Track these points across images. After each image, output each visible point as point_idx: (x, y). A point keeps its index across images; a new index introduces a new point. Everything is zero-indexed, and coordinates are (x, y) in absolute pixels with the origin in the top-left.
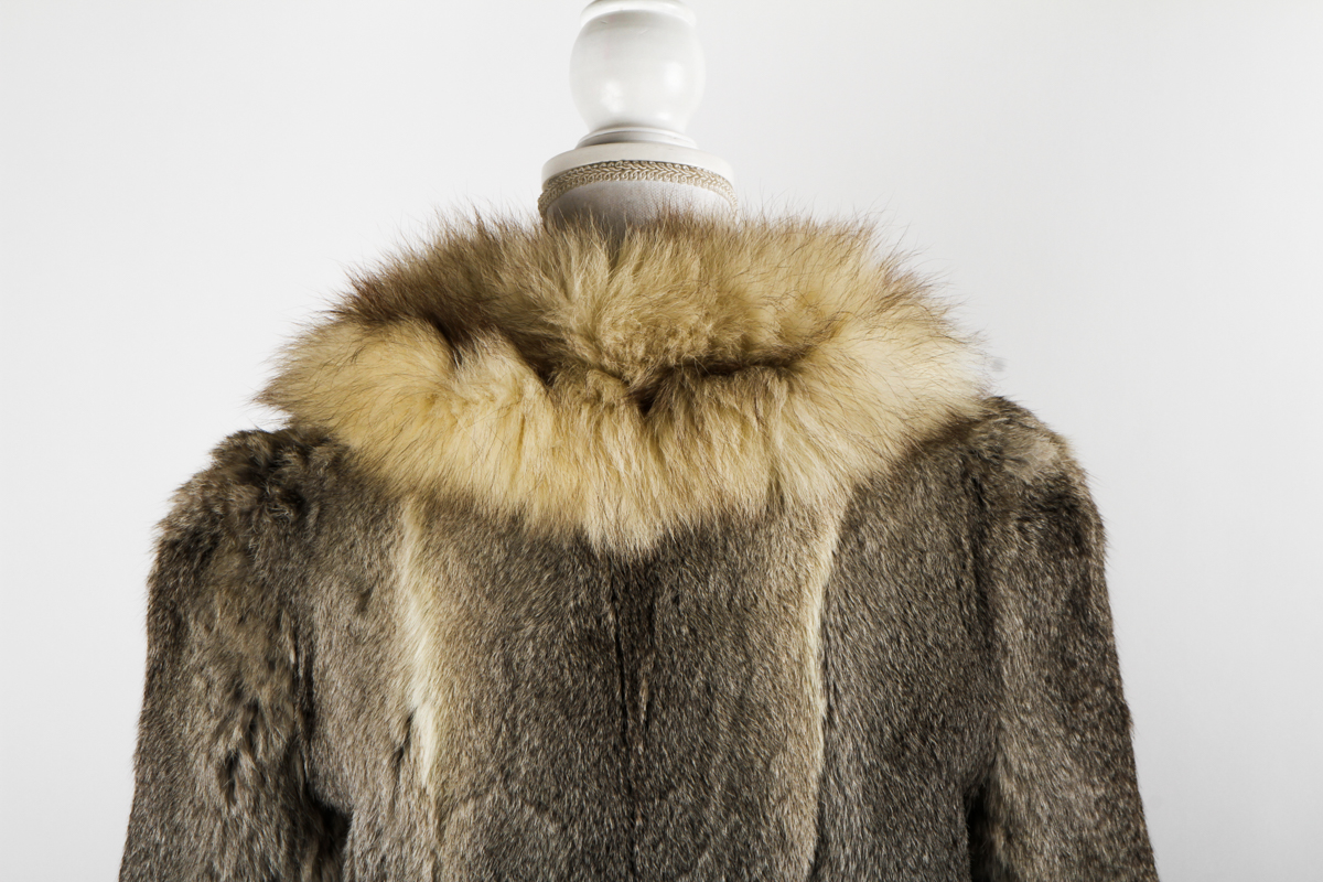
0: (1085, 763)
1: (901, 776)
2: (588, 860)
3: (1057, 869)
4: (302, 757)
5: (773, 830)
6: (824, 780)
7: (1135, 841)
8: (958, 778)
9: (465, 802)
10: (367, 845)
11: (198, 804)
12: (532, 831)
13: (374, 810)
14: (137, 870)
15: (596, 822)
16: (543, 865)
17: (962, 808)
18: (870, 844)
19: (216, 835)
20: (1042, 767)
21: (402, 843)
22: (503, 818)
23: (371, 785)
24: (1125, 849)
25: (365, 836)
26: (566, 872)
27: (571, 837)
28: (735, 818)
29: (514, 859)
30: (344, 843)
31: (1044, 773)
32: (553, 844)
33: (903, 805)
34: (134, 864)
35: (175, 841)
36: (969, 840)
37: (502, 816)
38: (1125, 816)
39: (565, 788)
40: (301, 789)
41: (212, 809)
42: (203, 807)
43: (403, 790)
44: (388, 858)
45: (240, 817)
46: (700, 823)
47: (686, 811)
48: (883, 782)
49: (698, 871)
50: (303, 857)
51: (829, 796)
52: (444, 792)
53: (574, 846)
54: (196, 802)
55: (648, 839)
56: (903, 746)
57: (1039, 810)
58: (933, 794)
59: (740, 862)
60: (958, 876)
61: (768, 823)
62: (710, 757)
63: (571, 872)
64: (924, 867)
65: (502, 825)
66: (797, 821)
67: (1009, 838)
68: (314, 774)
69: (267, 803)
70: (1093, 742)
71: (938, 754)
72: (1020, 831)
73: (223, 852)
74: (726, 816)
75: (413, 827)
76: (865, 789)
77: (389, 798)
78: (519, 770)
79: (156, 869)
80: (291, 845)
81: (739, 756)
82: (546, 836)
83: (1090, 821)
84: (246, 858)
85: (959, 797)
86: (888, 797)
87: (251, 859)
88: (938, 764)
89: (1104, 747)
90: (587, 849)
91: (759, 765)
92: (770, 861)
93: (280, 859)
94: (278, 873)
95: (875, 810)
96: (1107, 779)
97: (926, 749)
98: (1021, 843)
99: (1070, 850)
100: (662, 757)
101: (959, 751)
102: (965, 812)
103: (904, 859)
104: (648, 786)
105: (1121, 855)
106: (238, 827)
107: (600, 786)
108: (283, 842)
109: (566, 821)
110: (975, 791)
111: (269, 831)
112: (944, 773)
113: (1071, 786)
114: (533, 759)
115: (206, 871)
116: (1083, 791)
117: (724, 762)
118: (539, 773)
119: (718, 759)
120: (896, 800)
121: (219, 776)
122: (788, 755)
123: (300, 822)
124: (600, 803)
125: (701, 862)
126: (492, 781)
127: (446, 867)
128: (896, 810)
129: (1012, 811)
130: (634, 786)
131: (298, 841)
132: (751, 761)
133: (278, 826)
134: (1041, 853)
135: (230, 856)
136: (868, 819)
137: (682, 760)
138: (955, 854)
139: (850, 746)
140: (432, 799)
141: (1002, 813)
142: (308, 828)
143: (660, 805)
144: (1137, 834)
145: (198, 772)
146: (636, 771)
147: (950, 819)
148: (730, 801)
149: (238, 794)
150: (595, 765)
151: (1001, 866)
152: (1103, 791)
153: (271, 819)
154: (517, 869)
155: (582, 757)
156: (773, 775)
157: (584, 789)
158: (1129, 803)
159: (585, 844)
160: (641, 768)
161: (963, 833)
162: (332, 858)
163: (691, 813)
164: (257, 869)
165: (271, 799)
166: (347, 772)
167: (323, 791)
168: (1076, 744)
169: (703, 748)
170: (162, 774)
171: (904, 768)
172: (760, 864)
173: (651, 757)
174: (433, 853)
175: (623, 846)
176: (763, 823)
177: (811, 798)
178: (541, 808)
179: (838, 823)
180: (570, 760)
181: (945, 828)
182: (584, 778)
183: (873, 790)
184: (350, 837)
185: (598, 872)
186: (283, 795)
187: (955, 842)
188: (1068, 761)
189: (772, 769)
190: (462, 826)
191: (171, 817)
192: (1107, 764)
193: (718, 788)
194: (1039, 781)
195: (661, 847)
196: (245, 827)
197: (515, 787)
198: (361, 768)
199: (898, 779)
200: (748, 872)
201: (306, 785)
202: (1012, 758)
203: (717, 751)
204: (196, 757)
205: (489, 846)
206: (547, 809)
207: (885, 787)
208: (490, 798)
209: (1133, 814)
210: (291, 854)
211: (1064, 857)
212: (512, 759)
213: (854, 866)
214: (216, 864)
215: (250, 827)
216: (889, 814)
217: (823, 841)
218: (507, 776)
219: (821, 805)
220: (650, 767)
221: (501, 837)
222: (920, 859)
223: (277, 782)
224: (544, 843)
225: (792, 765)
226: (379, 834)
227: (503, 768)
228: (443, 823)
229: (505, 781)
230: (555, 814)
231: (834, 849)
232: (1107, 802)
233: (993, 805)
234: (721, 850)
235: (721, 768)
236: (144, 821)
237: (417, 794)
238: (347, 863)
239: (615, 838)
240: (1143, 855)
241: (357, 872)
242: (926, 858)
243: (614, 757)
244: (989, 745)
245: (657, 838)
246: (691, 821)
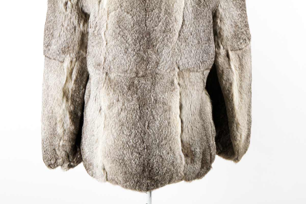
0: (236, 7)
1: (200, 8)
2: (137, 23)
3: (230, 27)
4: (80, 2)
5: (174, 18)
6: (184, 8)
7: (245, 23)
8: (211, 9)
9: (113, 11)
10: (93, 20)
11: (60, 12)
12: (126, 17)
13: (95, 13)
14: (48, 25)
15: (139, 16)
16: (128, 24)
17: (212, 15)
18: (193, 21)
19: (63, 18)
20: (228, 7)
21: (100, 19)
22: (120, 15)
23: (94, 8)
24: (243, 24)
25: (93, 18)
26: (133, 26)
27: (134, 19)
28: (166, 16)
29: (122, 23)
30: (89, 20)
31: (228, 8)
32: (130, 20)
33: (200, 14)
34: (47, 23)
35: (55, 19)
36: (213, 21)
37: (120, 14)
38: (244, 18)
39: (133, 9)
40: (80, 9)
41: (63, 12)
42: (61, 12)
43: (100, 9)
44: (98, 22)
45: (68, 14)
46: (159, 16)
47: (157, 14)
48: (196, 9)
49: (159, 26)
50: (81, 22)
51: (185, 11)
52: (109, 9)
53: (134, 21)
54: (59, 11)
55: (149, 20)
56: (200, 2)
57: (227, 16)
58: (206, 12)
59: (167, 25)
60: (210, 28)
61: (173, 17)
62: (162, 3)
63: (134, 26)
64: (204, 26)
65: (120, 16)
66: (179, 16)
67: (221, 21)
68: (83, 6)
69: (73, 11)
70: (238, 3)
71: (207, 4)
72: (223, 20)
73: (65, 21)
74: (165, 15)
75: (102, 16)
76: (192, 11)
77: (98, 10)
78: (123, 5)
79: (52, 24)
80: (78, 20)
81: (167, 3)
82: (129, 18)
83: (237, 18)
84: (69, 22)
85: (211, 12)
86: (197, 12)
87: (70, 22)
88: (207, 5)
89: (240, 4)
90: (137, 21)
91: (171, 5)
92: (173, 24)
93: (76, 23)
94: (76, 26)
95: (194, 15)
96: (240, 10)
97: (205, 3)
98: (223, 22)
99: (233, 24)
100: (152, 3)
101: (211, 3)
102: (212, 16)
103: (200, 24)
104: (149, 9)
105: (243, 25)
106: (68, 16)
107: (140, 9)
108: (77, 20)
109: (133, 16)
110: (214, 11)
111: (74, 17)
112: (208, 7)
113: (233, 11)
114: (126, 3)
115: (62, 25)
116: (236, 12)
117: (164, 4)
118: (128, 6)
119: (163, 4)
120: (198, 13)
121: (64, 6)
122: (177, 3)
123: (80, 15)
124: (140, 12)
125: (159, 24)
126: (118, 7)
127: (109, 24)
128: (198, 15)
129: (221, 16)
130: (146, 9)
131: (80, 19)
132: (170, 4)
133: (76, 16)
134: (227, 24)
135: (66, 22)
136: (193, 16)
137: (156, 4)
138: (210, 24)
139: (190, 2)
140: (106, 11)
141: (220, 16)
142: (82, 17)
143: (152, 13)
144: (246, 22)
145: (60, 5)
146: (147, 6)
147: (209, 17)
148: (165, 12)
149: (68, 9)
150: (139, 5)
151: (219, 27)
152: (240, 12)
153: (74, 15)
154: (123, 25)
155: (136, 3)
156: (174, 7)
157: (136, 9)
158: (245, 15)
159: (136, 20)
160: (148, 5)
161: (212, 20)
162: (86, 23)
163: (158, 15)
164: (72, 25)
165: (74, 11)
166: (89, 5)
167: (85, 9)
168: (235, 3)
169: (160, 2)
170: (53, 6)
171: (200, 6)
172: (171, 24)
173: (150, 3)
174: (106, 21)
175: (144, 21)
176: (172, 17)
177: (182, 12)
178: (128, 13)
179: (187, 17)
180: (134, 4)
181: (208, 18)
182: (136, 7)
183: (194, 11)
184: (90, 18)
185: (139, 26)
186: (77, 10)
187: (210, 21)
188: (233, 6)
189: (174, 6)
190: (112, 16)
191: (55, 14)
192: (241, 7)
193: (163, 10)
194: (227, 10)
195: (152, 21)
196: (69, 16)
197: (123, 8)
198: (92, 4)
199: (199, 8)
200: (169, 26)
201: (81, 8)
202: (222, 5)
203: (163, 2)
204: (59, 2)
205: (118, 20)
206: (129, 13)
207: (196, 10)
208: (118, 11)
209: (245, 18)
210: (78, 22)
211: (231, 25)
212: (122, 3)
213: (190, 26)
214: (64, 23)
215: (70, 16)
216: (197, 15)
217: (184, 20)
218: (121, 6)
219: (183, 13)
220: (150, 5)
221: (120, 19)
222: (203, 24)
223: (75, 7)
224: (128, 20)
225: (178, 5)
226: (96, 17)
227: (120, 5)
228: (108, 15)
229: (121, 7)
230: (131, 14)
231: (186, 22)
232: (240, 15)
233: (218, 14)
234: (164, 22)
235: (164, 6)
236: (49, 15)
237: (103, 10)
238: (89, 23)
239: (142, 19)
240: (247, 26)
241: (91, 25)
242: (204, 24)
243: (142, 3)
244: (217, 2)
245: (151, 19)
246: (158, 16)
